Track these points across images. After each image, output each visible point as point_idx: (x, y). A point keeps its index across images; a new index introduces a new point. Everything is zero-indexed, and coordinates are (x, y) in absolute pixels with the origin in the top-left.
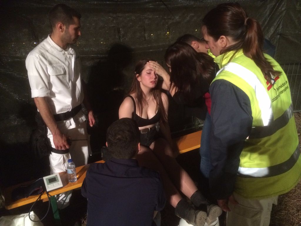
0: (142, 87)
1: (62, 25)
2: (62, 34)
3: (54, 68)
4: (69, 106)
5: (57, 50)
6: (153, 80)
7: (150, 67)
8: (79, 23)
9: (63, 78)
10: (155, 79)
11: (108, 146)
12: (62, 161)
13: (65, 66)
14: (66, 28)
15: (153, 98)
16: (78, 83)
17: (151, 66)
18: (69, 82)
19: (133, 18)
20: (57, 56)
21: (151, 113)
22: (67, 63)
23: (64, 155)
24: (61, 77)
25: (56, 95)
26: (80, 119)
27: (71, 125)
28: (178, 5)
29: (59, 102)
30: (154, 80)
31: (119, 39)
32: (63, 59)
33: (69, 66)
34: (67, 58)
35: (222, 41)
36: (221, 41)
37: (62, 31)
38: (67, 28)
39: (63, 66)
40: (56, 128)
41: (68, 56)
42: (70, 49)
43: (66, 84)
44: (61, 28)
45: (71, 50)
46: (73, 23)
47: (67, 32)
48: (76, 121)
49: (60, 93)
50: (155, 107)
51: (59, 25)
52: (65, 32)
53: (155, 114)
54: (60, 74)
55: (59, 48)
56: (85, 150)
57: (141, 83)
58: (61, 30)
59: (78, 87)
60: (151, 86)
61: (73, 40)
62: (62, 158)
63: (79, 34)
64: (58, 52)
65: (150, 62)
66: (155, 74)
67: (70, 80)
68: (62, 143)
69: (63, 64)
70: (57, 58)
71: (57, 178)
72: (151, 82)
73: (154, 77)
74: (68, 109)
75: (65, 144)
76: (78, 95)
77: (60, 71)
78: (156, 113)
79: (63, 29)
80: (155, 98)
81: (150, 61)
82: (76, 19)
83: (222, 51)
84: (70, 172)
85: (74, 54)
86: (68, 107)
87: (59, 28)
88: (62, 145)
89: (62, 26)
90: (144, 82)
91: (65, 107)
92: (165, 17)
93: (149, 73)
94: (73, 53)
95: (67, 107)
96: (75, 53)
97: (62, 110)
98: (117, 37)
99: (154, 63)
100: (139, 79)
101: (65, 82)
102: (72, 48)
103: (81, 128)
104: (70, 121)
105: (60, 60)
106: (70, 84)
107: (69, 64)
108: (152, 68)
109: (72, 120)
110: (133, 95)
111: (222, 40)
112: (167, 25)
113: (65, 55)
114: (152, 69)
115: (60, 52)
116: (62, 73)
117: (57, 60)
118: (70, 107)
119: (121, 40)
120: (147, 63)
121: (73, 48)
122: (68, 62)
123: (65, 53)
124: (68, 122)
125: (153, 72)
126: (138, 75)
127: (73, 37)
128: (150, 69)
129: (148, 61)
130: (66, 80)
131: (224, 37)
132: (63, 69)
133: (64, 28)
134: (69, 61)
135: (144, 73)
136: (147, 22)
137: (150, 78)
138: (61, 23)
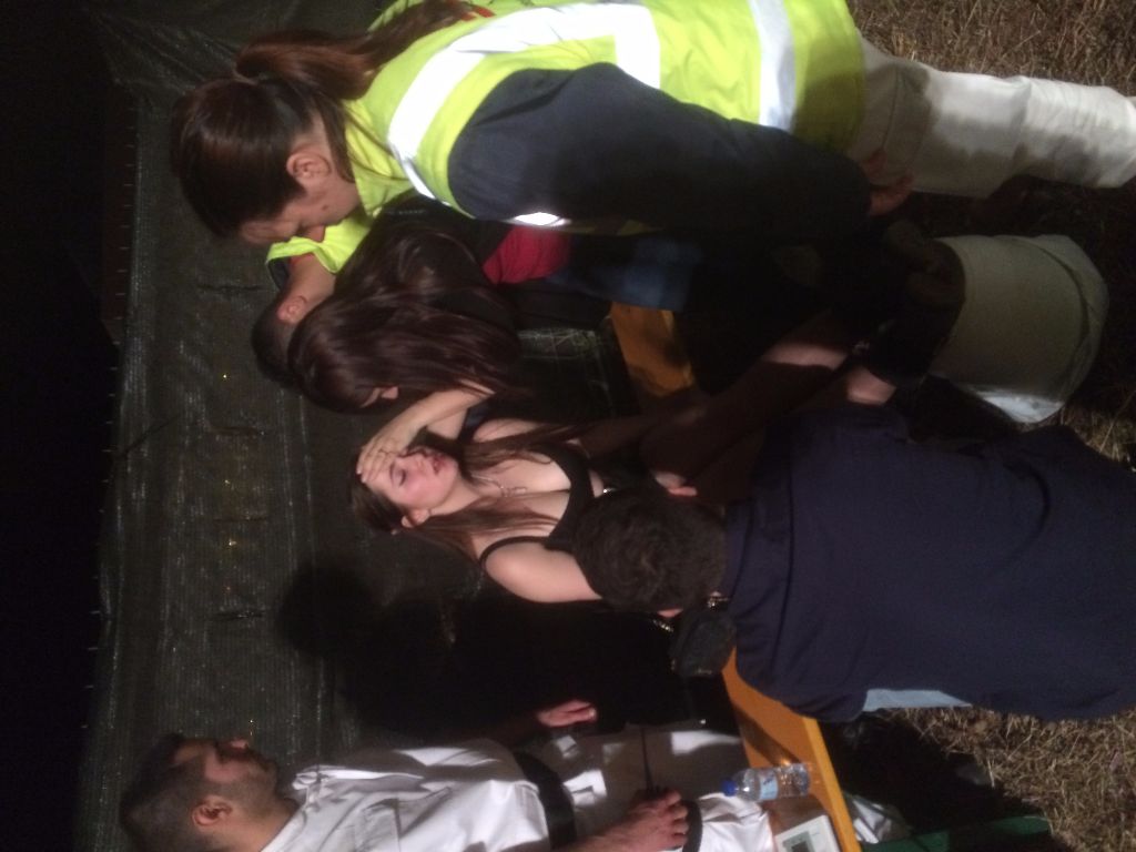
0: (451, 507)
1: (204, 807)
2: (237, 811)
3: (372, 843)
4: (521, 791)
5: (300, 831)
6: (428, 464)
7: (380, 470)
8: (201, 742)
9: (409, 811)
10: (426, 455)
11: (677, 606)
12: (726, 827)
13: (364, 805)
14: (216, 793)
15: (492, 469)
16: (430, 757)
17: (378, 466)
18: (425, 790)
19: (180, 561)
20: (323, 833)
21: (546, 480)
22: (352, 797)
23: (705, 818)
24: (406, 820)
25: (475, 839)
26: (566, 755)
27: (589, 789)
28: (144, 395)
29: (502, 828)
30: (430, 459)
31: (260, 616)
32: (335, 812)
33: (364, 788)
34: (334, 797)
35: (306, 170)
36: (305, 174)
37: (228, 810)
38: (216, 788)
39: (363, 810)
40: (602, 839)
41: (324, 792)
42: (297, 786)
43: (432, 800)
44: (213, 814)
45: (301, 783)
46: (200, 764)
47: (232, 791)
48: (576, 769)
49: (468, 826)
50: (525, 463)
51: (204, 820)
52: (230, 797)
53: (554, 464)
54: (394, 823)
55: (293, 826)
56: (686, 742)
57: (437, 511)
58: (222, 815)
59: (447, 759)
60: (450, 471)
61: (266, 769)
62: (717, 825)
63: (241, 744)
64: (306, 829)
65: (364, 470)
66: (409, 454)
67: (417, 788)
68: (661, 816)
69: (357, 811)
70: (333, 830)
71: (793, 840)
72: (436, 470)
73: (419, 458)
74: (532, 796)
75: (663, 804)
76: (475, 759)
77: (383, 821)
78: (546, 459)
79: (219, 804)
80: (493, 464)
81: (359, 472)
82: (185, 755)
83: (344, 172)
84: (769, 790)
85: (317, 770)
86: (524, 795)
87: (216, 820)
88: (669, 818)
89: (208, 811)
90: (433, 497)
91: (522, 804)
92: (187, 442)
93: (404, 475)
94: (314, 774)
95: (521, 799)
96: (315, 767)
97: (533, 820)
98: (252, 624)
99: (369, 455)
100: (421, 516)
101: (424, 806)
102: (293, 778)
103: (600, 754)
104: (575, 792)
105: (340, 822)
106: (433, 786)
107: (359, 787)
108: (384, 462)
109: (574, 784)
110: (480, 544)
111: (301, 170)
112: (217, 438)
113: (320, 804)
114: (389, 462)
115: (309, 821)
116: (389, 813)
117: (338, 833)
118: (524, 789)
119: (263, 608)
120: (364, 480)
121: (295, 777)
122: (347, 792)
123: (311, 805)
124: (578, 799)
125: (401, 463)
126: (405, 522)
127: (252, 769)
128: (388, 472)
129: (359, 477)
130: (416, 803)
131: (291, 160)
132: (376, 811)
133: (214, 801)
134: (344, 789)
135: (399, 494)
136: (199, 511)
137: (421, 472)
138: (197, 811)
